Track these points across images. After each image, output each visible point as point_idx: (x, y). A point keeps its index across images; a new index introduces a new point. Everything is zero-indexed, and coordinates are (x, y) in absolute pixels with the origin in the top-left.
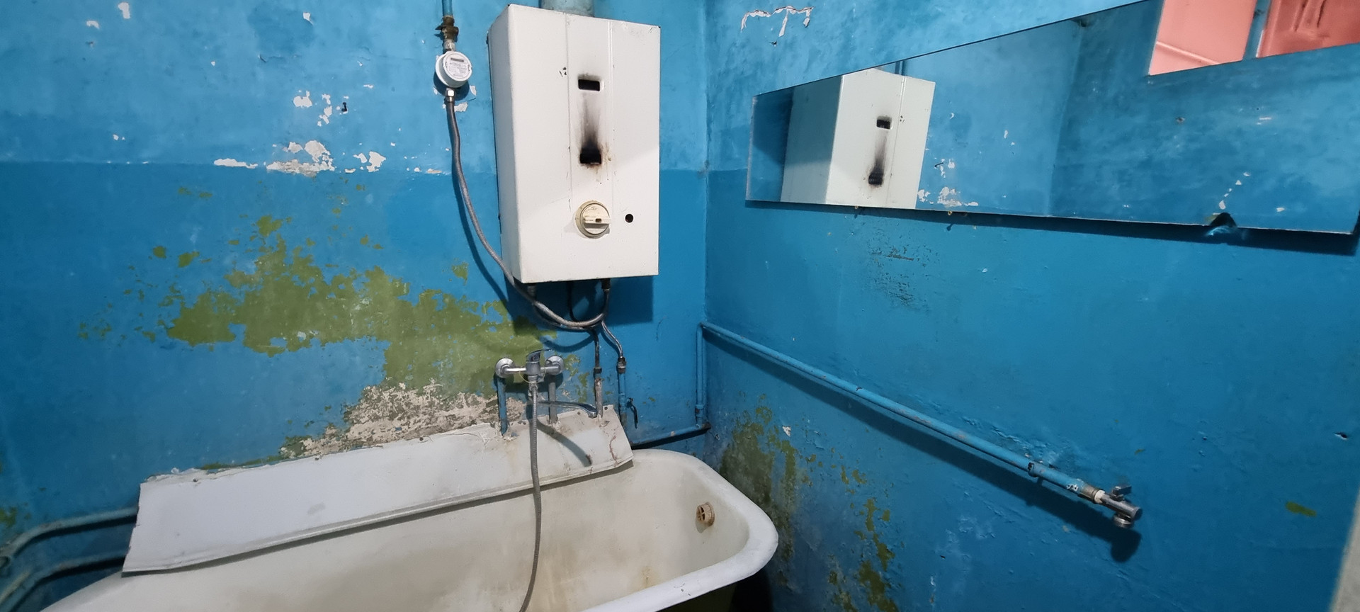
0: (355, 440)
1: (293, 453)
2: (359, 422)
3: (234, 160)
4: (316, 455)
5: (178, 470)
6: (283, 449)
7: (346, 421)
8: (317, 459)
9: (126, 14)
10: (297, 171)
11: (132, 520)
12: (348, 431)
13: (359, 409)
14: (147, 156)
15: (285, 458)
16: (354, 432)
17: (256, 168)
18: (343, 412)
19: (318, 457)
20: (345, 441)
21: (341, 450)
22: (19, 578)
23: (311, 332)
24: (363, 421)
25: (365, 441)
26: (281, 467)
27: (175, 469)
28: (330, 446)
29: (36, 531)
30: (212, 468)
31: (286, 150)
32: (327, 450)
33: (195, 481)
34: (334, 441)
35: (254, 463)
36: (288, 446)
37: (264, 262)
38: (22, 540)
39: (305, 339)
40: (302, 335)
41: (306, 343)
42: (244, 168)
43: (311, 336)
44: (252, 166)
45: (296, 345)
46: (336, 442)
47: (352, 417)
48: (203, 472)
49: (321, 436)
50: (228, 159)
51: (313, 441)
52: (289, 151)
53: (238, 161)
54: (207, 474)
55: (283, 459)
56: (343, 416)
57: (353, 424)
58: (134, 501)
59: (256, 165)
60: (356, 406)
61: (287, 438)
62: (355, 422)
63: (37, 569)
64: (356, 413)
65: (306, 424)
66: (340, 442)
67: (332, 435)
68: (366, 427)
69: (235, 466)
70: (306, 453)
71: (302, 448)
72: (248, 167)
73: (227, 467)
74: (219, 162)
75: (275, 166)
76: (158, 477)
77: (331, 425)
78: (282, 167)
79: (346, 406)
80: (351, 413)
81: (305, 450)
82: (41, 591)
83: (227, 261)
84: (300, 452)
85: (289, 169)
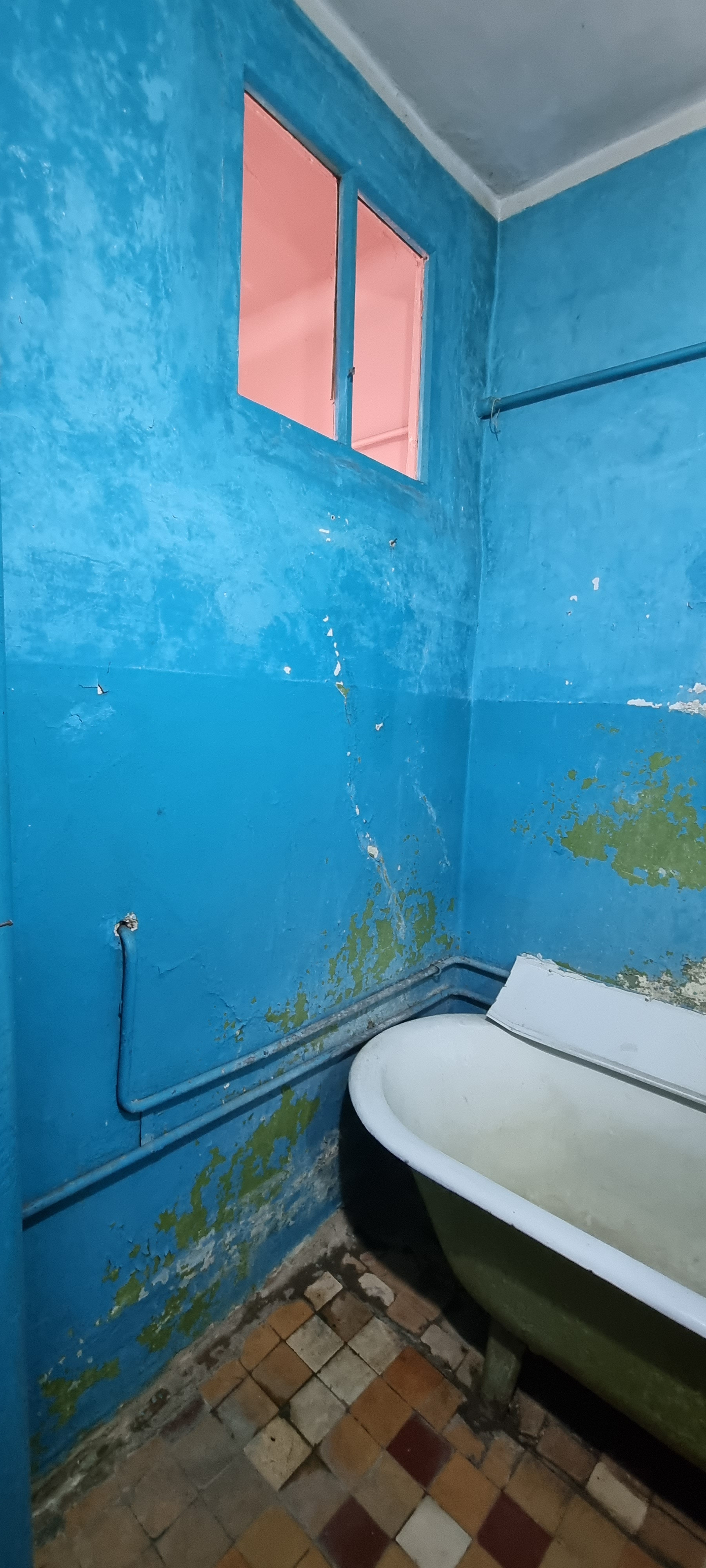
0: (688, 998)
1: (627, 984)
2: (697, 981)
3: (643, 700)
4: (646, 995)
5: (541, 956)
6: (620, 975)
7: (683, 974)
8: (647, 1000)
9: (595, 588)
10: (696, 711)
11: (504, 980)
12: (683, 985)
13: (700, 967)
14: (583, 697)
15: (621, 986)
16: (689, 989)
17: (660, 707)
18: (684, 963)
19: (648, 998)
20: (678, 994)
21: (671, 1002)
22: (442, 987)
23: (671, 871)
24: (701, 981)
25: (699, 1004)
26: (614, 991)
27: (540, 954)
28: (662, 993)
29: (458, 959)
30: (564, 966)
31: (690, 690)
32: (658, 995)
33: (550, 971)
34: (667, 989)
35: (592, 976)
36: (625, 975)
37: (646, 794)
38: (449, 962)
39: (664, 876)
40: (662, 872)
41: (664, 881)
42: (650, 707)
43: (671, 876)
44: (657, 706)
45: (655, 880)
46: (669, 992)
47: (691, 972)
48: (557, 966)
49: (656, 979)
50: (639, 699)
51: (647, 980)
52: (694, 691)
53: (646, 701)
54: (560, 969)
55: (617, 985)
56: (682, 967)
57: (690, 980)
58: (509, 968)
59: (661, 705)
60: (698, 962)
61: (626, 966)
62: (693, 978)
63: (452, 986)
64: (697, 970)
65: (646, 960)
66: (673, 993)
67: (666, 982)
68: (703, 990)
69: (579, 973)
70: (639, 989)
71: (636, 983)
72: (653, 707)
73: (574, 970)
74: (631, 702)
75: (677, 706)
76: (529, 956)
77: (668, 972)
78: (683, 707)
79: (687, 958)
80: (691, 968)
81: (638, 986)
82: (450, 1002)
83: (617, 790)
84: (634, 986)
85: (689, 708)
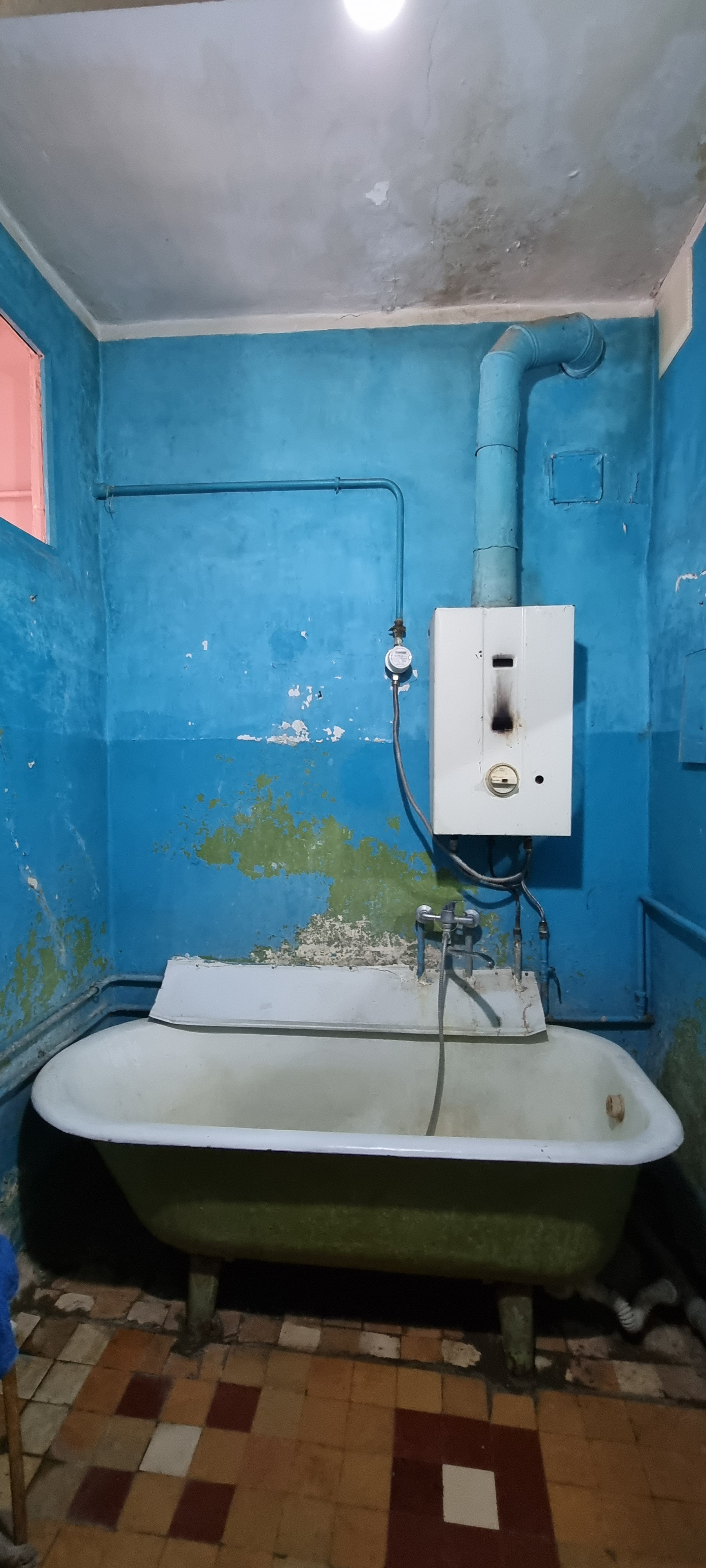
0: (301, 957)
1: (258, 959)
2: (305, 943)
3: (248, 736)
4: (273, 964)
5: (189, 955)
6: (252, 954)
7: (296, 940)
8: (273, 968)
9: (206, 648)
10: (285, 742)
11: (158, 985)
12: (297, 949)
13: (307, 931)
14: (204, 733)
15: (252, 962)
16: (302, 951)
17: (261, 740)
18: (296, 932)
19: (274, 966)
20: (294, 957)
21: (290, 965)
22: (101, 1007)
23: (280, 864)
24: (308, 942)
25: (308, 960)
26: (249, 968)
27: (187, 954)
28: (283, 959)
29: (114, 978)
30: (208, 958)
31: (280, 727)
32: (281, 961)
33: (197, 966)
34: (286, 955)
35: (231, 961)
36: (255, 952)
37: (257, 807)
38: (106, 981)
39: (276, 868)
40: (274, 865)
41: (276, 872)
42: (254, 740)
43: (280, 867)
44: (259, 739)
45: (270, 872)
46: (288, 957)
47: (301, 937)
48: (203, 960)
49: (278, 949)
50: (245, 735)
51: (272, 952)
52: (282, 728)
53: (251, 736)
54: (205, 962)
55: (251, 962)
56: (295, 935)
57: (301, 944)
58: (162, 973)
59: (261, 738)
60: (304, 928)
61: (256, 946)
62: (303, 942)
63: (110, 1005)
64: (304, 935)
65: (269, 936)
66: (291, 957)
67: (286, 950)
68: (310, 949)
69: (221, 961)
70: (267, 961)
71: (264, 956)
72: (256, 740)
73: (217, 960)
74: (240, 738)
75: (272, 739)
76: (178, 958)
77: (286, 942)
78: (276, 739)
79: (298, 927)
80: (300, 934)
81: (266, 958)
82: (109, 1020)
83: (236, 806)
84: (263, 960)
85: (280, 740)
